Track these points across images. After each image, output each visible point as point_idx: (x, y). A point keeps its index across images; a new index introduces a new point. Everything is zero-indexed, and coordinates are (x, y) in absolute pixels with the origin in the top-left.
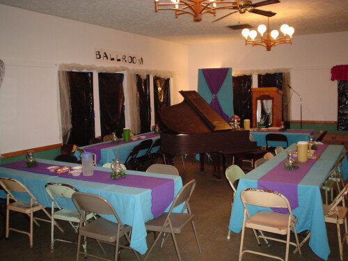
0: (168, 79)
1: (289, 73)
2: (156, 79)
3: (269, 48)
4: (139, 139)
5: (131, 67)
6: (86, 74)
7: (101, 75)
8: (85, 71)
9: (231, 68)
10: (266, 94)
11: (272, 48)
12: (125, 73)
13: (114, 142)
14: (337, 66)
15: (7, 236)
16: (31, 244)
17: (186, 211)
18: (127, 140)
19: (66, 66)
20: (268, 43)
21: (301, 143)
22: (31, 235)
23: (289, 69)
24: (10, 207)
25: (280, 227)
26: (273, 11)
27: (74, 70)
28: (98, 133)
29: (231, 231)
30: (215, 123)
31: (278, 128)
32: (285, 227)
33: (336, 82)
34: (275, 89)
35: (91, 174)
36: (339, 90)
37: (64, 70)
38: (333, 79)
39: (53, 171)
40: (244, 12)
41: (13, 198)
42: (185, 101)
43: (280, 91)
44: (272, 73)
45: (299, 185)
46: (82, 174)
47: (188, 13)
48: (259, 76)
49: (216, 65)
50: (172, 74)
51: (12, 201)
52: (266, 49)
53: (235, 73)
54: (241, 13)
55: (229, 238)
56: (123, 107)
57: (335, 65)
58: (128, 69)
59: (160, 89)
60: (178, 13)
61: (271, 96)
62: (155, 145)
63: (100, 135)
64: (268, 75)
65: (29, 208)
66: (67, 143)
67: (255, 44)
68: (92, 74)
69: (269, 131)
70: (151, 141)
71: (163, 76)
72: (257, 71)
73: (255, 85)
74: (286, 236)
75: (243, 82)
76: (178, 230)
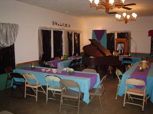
0: (80, 34)
1: (131, 33)
2: (75, 34)
3: (126, 23)
4: (71, 59)
5: (66, 28)
6: (48, 31)
7: (54, 31)
8: (48, 30)
9: (106, 30)
10: (122, 41)
11: (128, 22)
12: (63, 31)
13: (61, 60)
14: (151, 30)
15: (25, 97)
16: (37, 100)
17: (101, 88)
18: (66, 59)
19: (41, 27)
20: (126, 21)
21: (143, 61)
22: (37, 97)
23: (130, 31)
24: (26, 85)
25: (141, 93)
26: (131, 8)
27: (44, 29)
28: (52, 56)
29: (118, 95)
30: (105, 53)
31: (128, 56)
32: (143, 93)
33: (150, 37)
34: (125, 39)
35: (61, 72)
36: (151, 40)
37: (41, 29)
38: (149, 36)
39: (44, 71)
40: (120, 8)
41: (27, 82)
42: (92, 43)
43: (127, 40)
44: (124, 32)
45: (147, 77)
46: (57, 72)
47: (103, 8)
48: (118, 34)
49: (100, 28)
50: (81, 32)
51: (27, 83)
52: (125, 23)
53: (108, 32)
54: (119, 8)
55: (116, 98)
56: (62, 45)
57: (150, 30)
58: (64, 29)
59: (76, 38)
60: (97, 8)
61: (124, 42)
62: (77, 62)
63: (53, 57)
64: (122, 33)
65: (36, 85)
66: (41, 60)
67: (120, 20)
68: (51, 31)
69: (124, 56)
70: (76, 59)
71: (78, 33)
72: (117, 31)
73: (116, 37)
74: (143, 97)
75: (111, 36)
76: (101, 95)
